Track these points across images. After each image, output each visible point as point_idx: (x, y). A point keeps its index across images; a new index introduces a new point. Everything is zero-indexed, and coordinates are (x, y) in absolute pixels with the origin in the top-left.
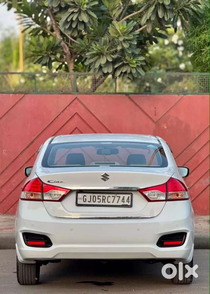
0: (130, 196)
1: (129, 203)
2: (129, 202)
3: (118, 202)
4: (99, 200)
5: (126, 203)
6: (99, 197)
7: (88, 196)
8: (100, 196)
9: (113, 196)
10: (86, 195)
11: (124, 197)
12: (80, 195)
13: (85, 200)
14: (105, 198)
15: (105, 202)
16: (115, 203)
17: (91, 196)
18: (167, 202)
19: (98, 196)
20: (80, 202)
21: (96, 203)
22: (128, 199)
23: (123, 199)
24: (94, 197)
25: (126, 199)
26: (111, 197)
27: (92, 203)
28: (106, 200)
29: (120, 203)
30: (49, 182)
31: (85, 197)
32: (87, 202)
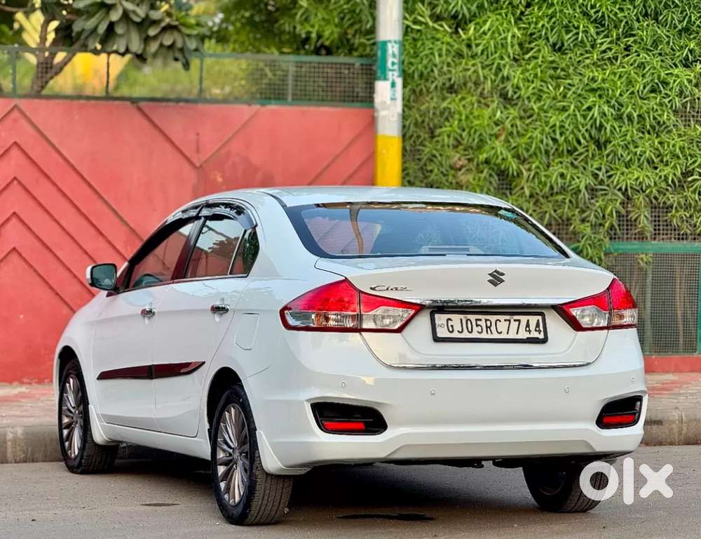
0: (540, 318)
1: (540, 333)
2: (540, 332)
3: (517, 333)
4: (479, 329)
5: (535, 335)
6: (479, 323)
7: (456, 319)
8: (480, 320)
9: (505, 320)
10: (452, 318)
11: (528, 321)
12: (441, 319)
13: (451, 330)
14: (491, 323)
15: (492, 333)
16: (512, 335)
17: (461, 320)
18: (610, 331)
19: (477, 320)
20: (442, 333)
21: (475, 335)
22: (538, 325)
23: (528, 325)
24: (469, 322)
25: (533, 327)
26: (502, 321)
27: (466, 335)
28: (493, 328)
29: (523, 335)
30: (373, 289)
31: (450, 323)
32: (456, 332)
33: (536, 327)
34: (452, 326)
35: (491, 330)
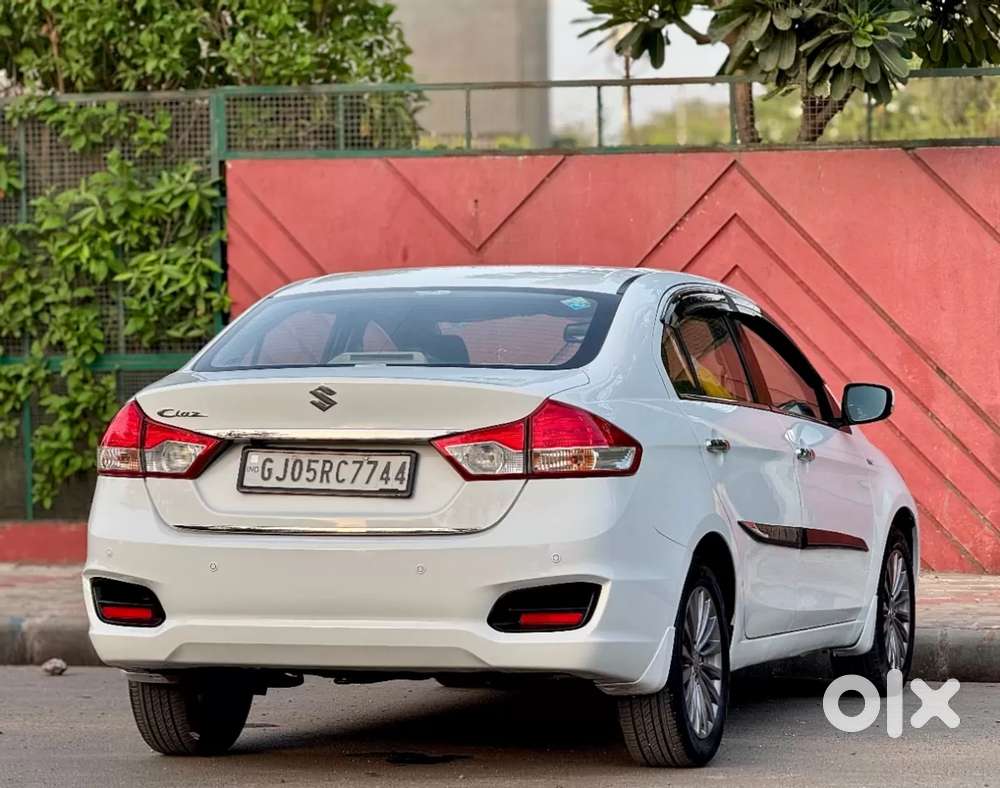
0: (407, 459)
1: (401, 483)
2: (402, 480)
3: (367, 482)
4: (311, 475)
5: (393, 484)
6: (313, 465)
7: (279, 459)
8: (317, 461)
9: (354, 462)
11: (389, 463)
12: (255, 458)
13: (266, 475)
14: (331, 468)
15: (328, 481)
16: (359, 485)
17: (287, 460)
18: (530, 481)
19: (310, 461)
20: (252, 479)
21: (302, 484)
22: (401, 471)
23: (387, 470)
24: (298, 464)
25: (393, 473)
26: (350, 462)
27: (288, 483)
28: (332, 475)
29: (376, 484)
30: (161, 414)
31: (268, 465)
32: (273, 479)
33: (398, 474)
34: (269, 470)
35: (327, 477)
